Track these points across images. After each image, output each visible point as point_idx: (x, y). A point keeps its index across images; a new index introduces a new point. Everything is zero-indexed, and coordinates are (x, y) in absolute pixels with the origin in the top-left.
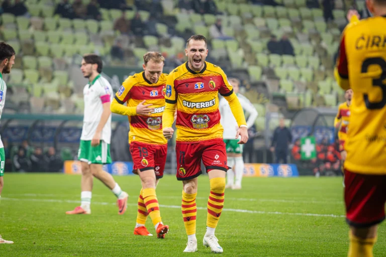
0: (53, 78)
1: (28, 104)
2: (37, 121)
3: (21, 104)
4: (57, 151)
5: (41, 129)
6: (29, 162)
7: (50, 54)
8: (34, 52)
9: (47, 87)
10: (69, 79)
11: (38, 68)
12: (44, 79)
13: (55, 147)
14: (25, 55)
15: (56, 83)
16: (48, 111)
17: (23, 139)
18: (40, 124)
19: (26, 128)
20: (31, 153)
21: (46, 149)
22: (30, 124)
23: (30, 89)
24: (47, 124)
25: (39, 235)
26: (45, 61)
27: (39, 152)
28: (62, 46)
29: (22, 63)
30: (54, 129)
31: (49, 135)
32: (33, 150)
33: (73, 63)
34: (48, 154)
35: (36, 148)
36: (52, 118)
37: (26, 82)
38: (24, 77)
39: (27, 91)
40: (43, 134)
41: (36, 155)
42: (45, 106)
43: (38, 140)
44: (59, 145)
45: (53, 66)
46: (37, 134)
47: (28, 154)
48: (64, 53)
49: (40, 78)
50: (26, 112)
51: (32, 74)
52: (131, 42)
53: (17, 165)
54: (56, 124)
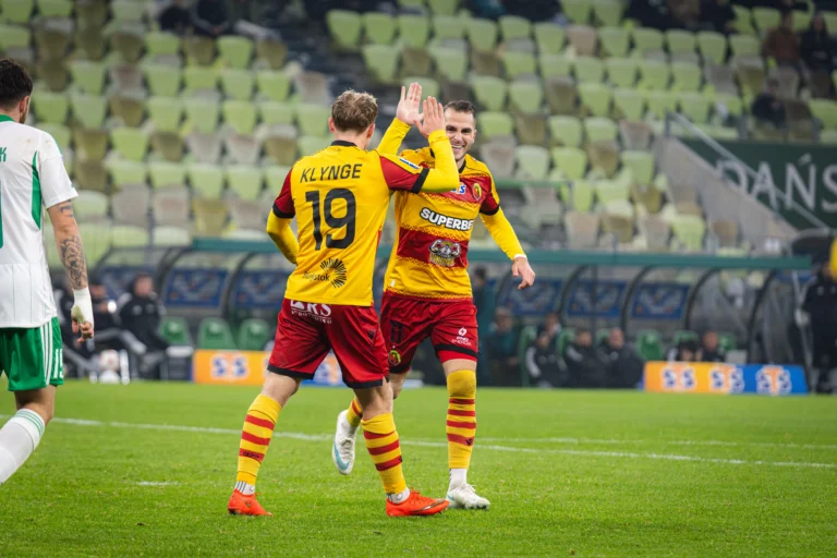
0: (620, 166)
1: (562, 226)
2: (582, 268)
3: (545, 226)
4: (627, 339)
5: (591, 286)
6: (562, 364)
7: (613, 112)
8: (576, 107)
9: (604, 187)
10: (656, 171)
11: (584, 143)
12: (598, 171)
13: (623, 327)
14: (554, 113)
15: (626, 178)
16: (607, 245)
17: (547, 310)
18: (587, 275)
19: (556, 284)
20: (567, 343)
21: (602, 333)
22: (564, 274)
23: (565, 192)
24: (602, 276)
25: (583, 534)
26: (600, 128)
27: (586, 338)
28: (642, 91)
29: (548, 132)
30: (621, 286)
31: (609, 300)
32: (571, 334)
33: (667, 134)
34: (606, 345)
35: (580, 331)
36: (616, 260)
37: (556, 177)
38: (552, 166)
39: (559, 197)
40: (595, 299)
41: (578, 348)
42: (601, 232)
43: (582, 312)
44: (631, 324)
45: (619, 138)
46: (582, 296)
47: (560, 344)
48: (646, 109)
49: (588, 168)
50: (555, 246)
51: (570, 159)
52: (802, 85)
53: (534, 370)
54: (626, 274)
